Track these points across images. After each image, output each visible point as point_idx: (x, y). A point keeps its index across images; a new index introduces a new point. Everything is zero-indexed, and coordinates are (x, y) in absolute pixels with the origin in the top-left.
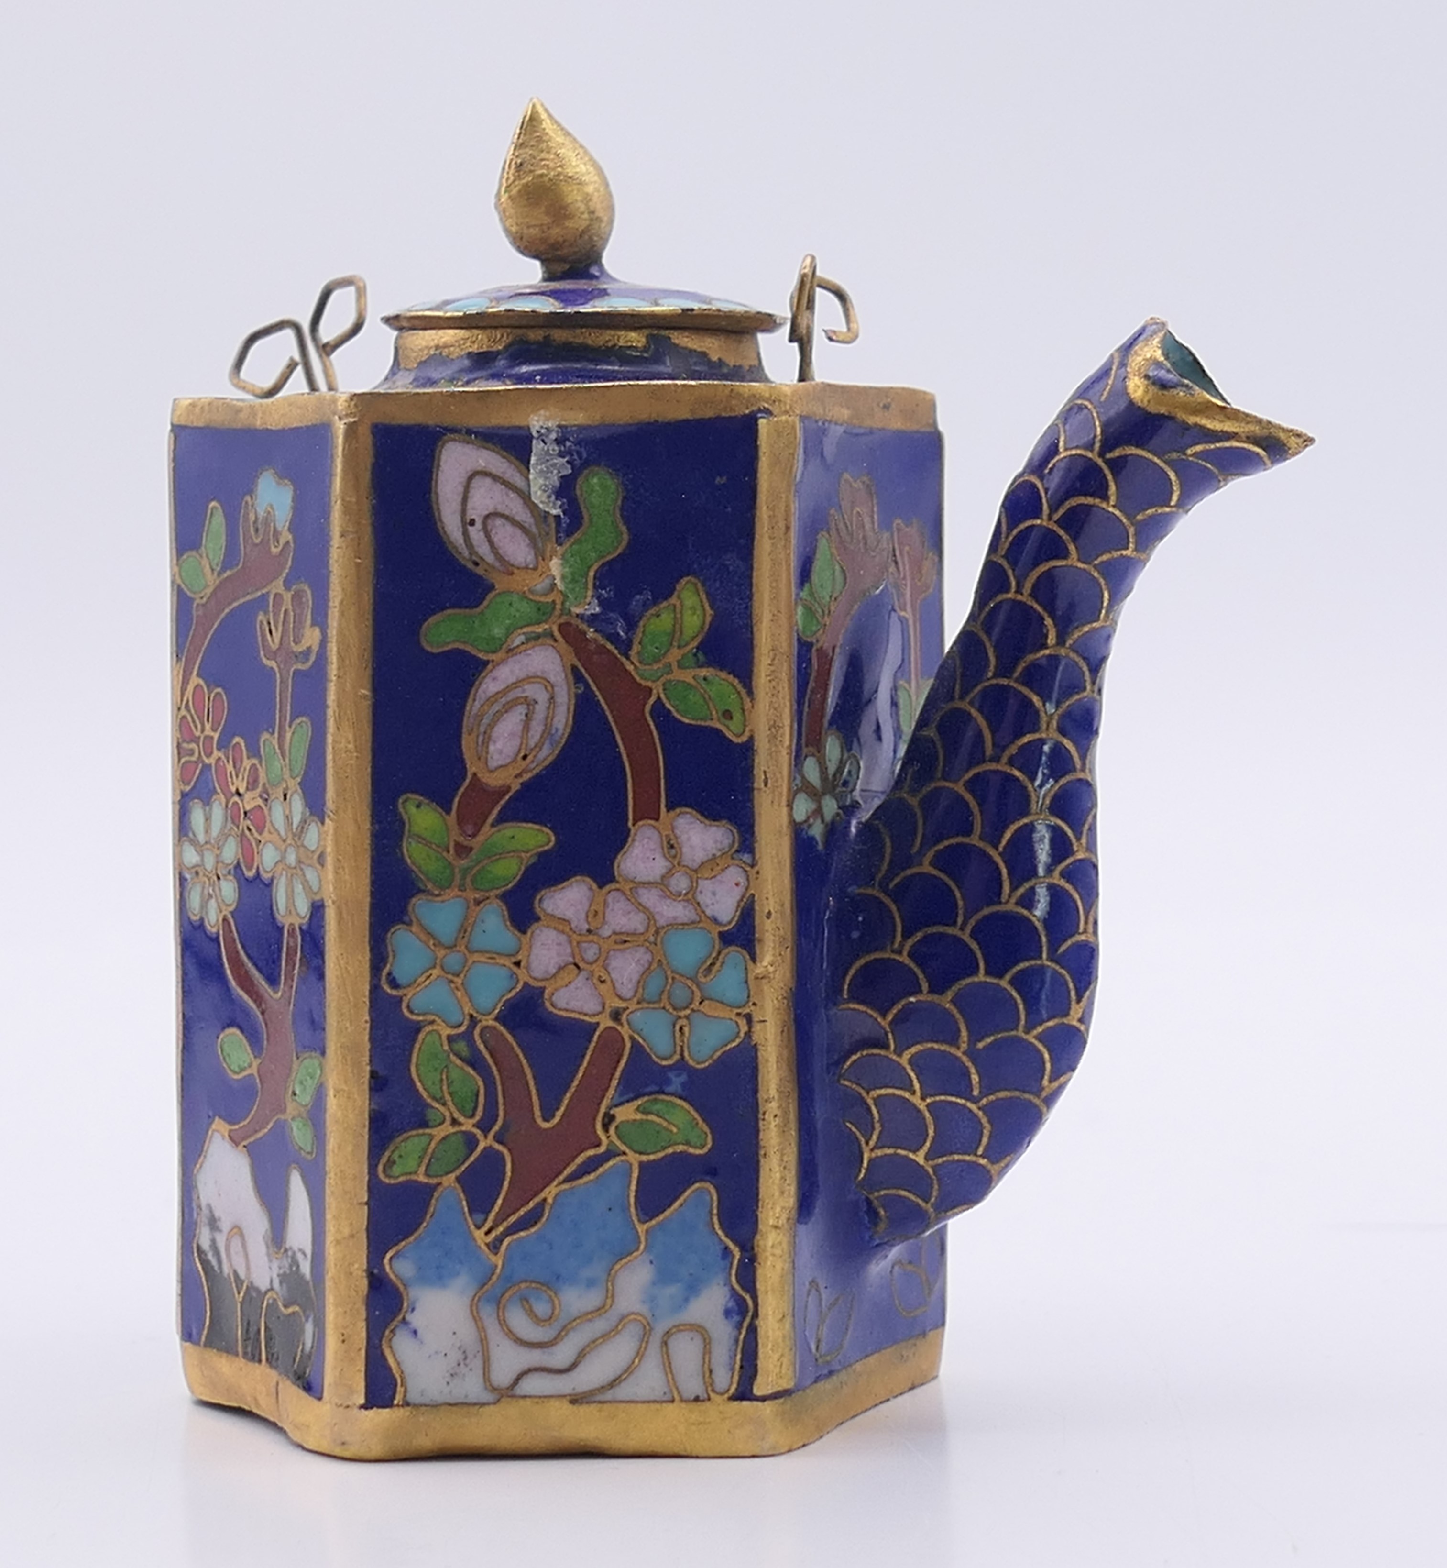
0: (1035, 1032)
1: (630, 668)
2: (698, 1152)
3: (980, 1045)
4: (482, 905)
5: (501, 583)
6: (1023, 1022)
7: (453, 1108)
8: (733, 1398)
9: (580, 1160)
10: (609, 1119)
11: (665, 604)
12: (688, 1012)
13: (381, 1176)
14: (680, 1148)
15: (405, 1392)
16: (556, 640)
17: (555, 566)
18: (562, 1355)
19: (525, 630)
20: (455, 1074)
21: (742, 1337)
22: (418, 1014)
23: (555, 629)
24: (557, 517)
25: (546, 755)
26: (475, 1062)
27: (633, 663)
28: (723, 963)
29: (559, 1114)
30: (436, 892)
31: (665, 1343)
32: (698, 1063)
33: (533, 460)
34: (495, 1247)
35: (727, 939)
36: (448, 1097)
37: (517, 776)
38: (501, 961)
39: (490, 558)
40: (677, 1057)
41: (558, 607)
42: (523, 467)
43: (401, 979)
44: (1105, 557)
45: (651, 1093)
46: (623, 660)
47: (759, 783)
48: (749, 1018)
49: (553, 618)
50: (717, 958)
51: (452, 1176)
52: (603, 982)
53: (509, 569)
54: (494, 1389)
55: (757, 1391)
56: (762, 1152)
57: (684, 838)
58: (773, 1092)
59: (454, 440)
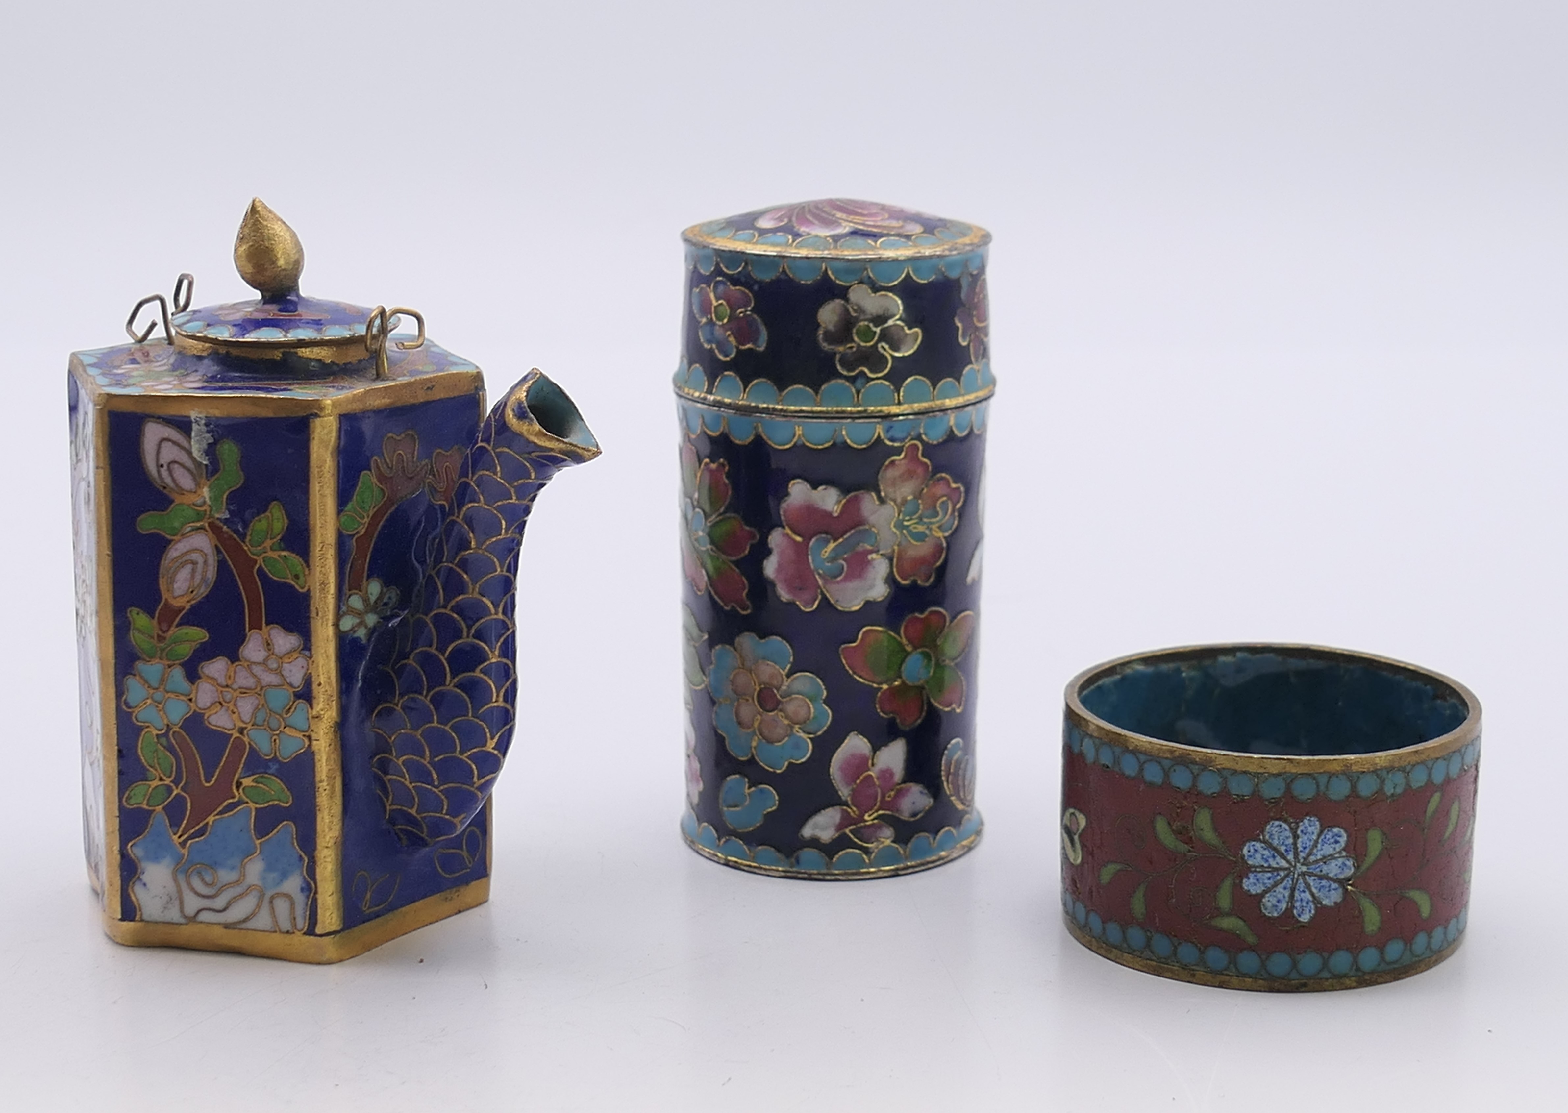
0: (466, 755)
1: (246, 548)
2: (285, 805)
3: (436, 759)
4: (172, 668)
5: (178, 499)
6: (458, 749)
7: (160, 772)
8: (305, 934)
9: (225, 804)
10: (239, 785)
11: (263, 516)
12: (278, 732)
13: (125, 803)
14: (276, 802)
15: (141, 915)
16: (207, 531)
17: (205, 491)
18: (219, 903)
19: (191, 524)
20: (161, 755)
21: (309, 903)
22: (141, 722)
23: (206, 525)
24: (206, 465)
25: (203, 591)
26: (170, 749)
27: (247, 546)
28: (295, 708)
29: (214, 779)
30: (148, 659)
31: (271, 902)
32: (285, 759)
33: (193, 434)
34: (183, 844)
35: (298, 696)
36: (157, 765)
37: (188, 602)
38: (182, 698)
39: (172, 485)
40: (273, 755)
41: (208, 513)
42: (188, 439)
43: (132, 704)
44: (499, 503)
45: (262, 773)
46: (242, 544)
47: (313, 614)
48: (309, 737)
49: (205, 520)
50: (292, 705)
51: (161, 807)
52: (234, 713)
53: (182, 491)
54: (185, 917)
55: (318, 931)
56: (318, 808)
57: (274, 640)
58: (324, 777)
59: (151, 421)
